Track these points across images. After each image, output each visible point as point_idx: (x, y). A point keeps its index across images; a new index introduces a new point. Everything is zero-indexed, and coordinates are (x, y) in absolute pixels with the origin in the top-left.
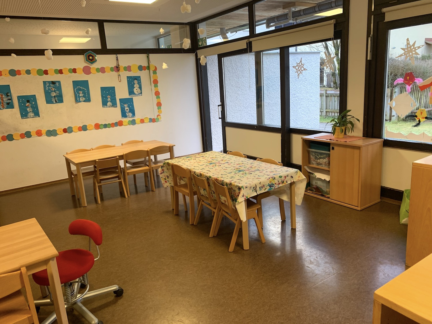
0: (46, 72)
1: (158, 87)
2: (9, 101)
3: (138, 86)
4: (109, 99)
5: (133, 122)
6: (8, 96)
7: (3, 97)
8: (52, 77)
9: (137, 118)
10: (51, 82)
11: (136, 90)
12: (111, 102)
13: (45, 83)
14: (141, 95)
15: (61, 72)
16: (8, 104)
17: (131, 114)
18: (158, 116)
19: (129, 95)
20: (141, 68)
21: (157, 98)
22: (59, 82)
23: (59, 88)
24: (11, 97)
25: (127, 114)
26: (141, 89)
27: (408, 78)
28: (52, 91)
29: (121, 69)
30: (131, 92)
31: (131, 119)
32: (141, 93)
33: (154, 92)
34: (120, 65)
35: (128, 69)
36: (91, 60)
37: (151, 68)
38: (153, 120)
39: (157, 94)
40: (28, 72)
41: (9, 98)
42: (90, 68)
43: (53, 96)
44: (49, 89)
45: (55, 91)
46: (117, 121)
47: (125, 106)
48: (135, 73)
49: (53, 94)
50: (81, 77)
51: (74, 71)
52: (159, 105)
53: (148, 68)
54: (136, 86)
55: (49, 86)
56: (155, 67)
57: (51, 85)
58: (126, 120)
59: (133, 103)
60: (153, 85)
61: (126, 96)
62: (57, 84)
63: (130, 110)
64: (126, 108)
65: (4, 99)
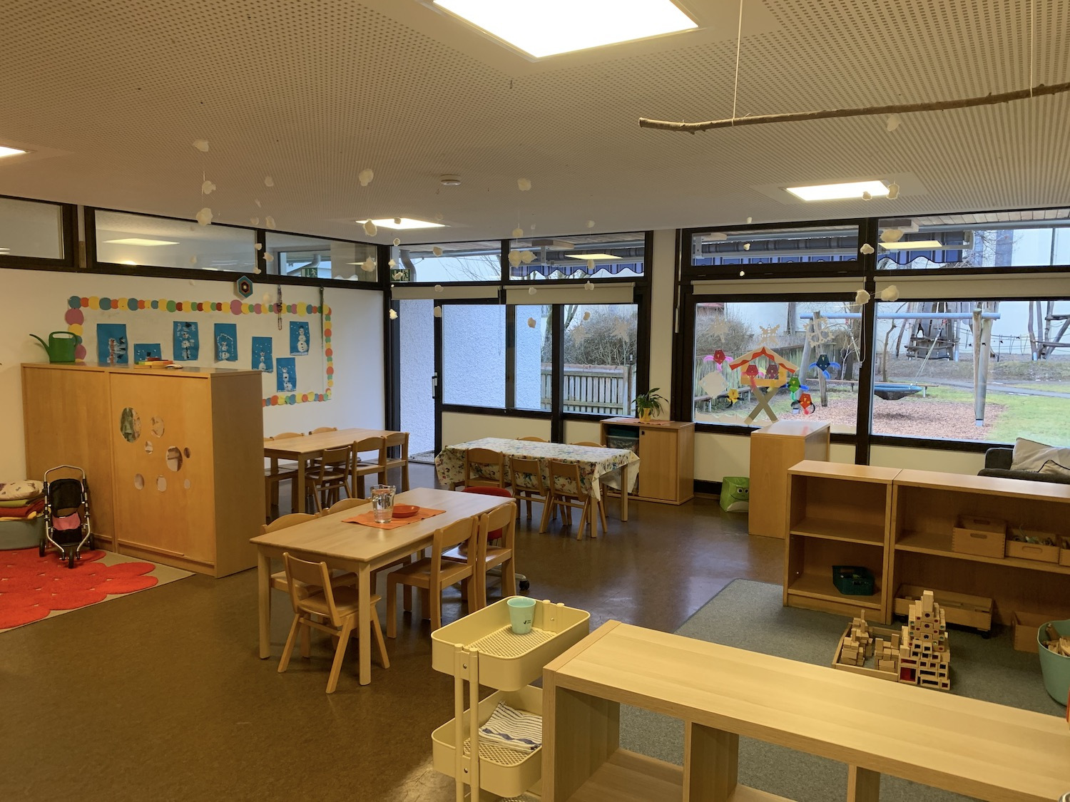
0: (179, 307)
1: (331, 343)
2: (121, 353)
3: (305, 339)
4: (262, 358)
5: (292, 400)
6: (122, 343)
7: (115, 344)
8: (187, 316)
9: (299, 392)
10: (185, 324)
11: (301, 345)
12: (264, 363)
13: (176, 323)
14: (306, 353)
15: (199, 307)
16: (120, 357)
17: (290, 385)
18: (328, 389)
19: (291, 353)
20: (310, 309)
21: (328, 361)
22: (196, 324)
23: (195, 335)
24: (127, 346)
25: (285, 385)
26: (308, 344)
27: (718, 355)
28: (184, 339)
29: (284, 308)
30: (294, 349)
31: (290, 394)
32: (307, 351)
33: (325, 349)
34: (283, 302)
35: (293, 309)
36: (245, 291)
37: (324, 311)
38: (320, 398)
39: (329, 353)
40: (155, 304)
41: (123, 346)
42: (241, 304)
43: (185, 347)
44: (181, 336)
45: (188, 339)
46: (270, 397)
47: (284, 371)
48: (301, 317)
49: (186, 344)
50: (226, 317)
51: (218, 307)
52: (330, 371)
53: (321, 310)
54: (302, 338)
55: (181, 330)
56: (330, 309)
57: (184, 328)
58: (282, 395)
59: (295, 366)
60: (324, 337)
61: (286, 353)
62: (193, 327)
63: (290, 377)
64: (285, 375)
65: (115, 349)
